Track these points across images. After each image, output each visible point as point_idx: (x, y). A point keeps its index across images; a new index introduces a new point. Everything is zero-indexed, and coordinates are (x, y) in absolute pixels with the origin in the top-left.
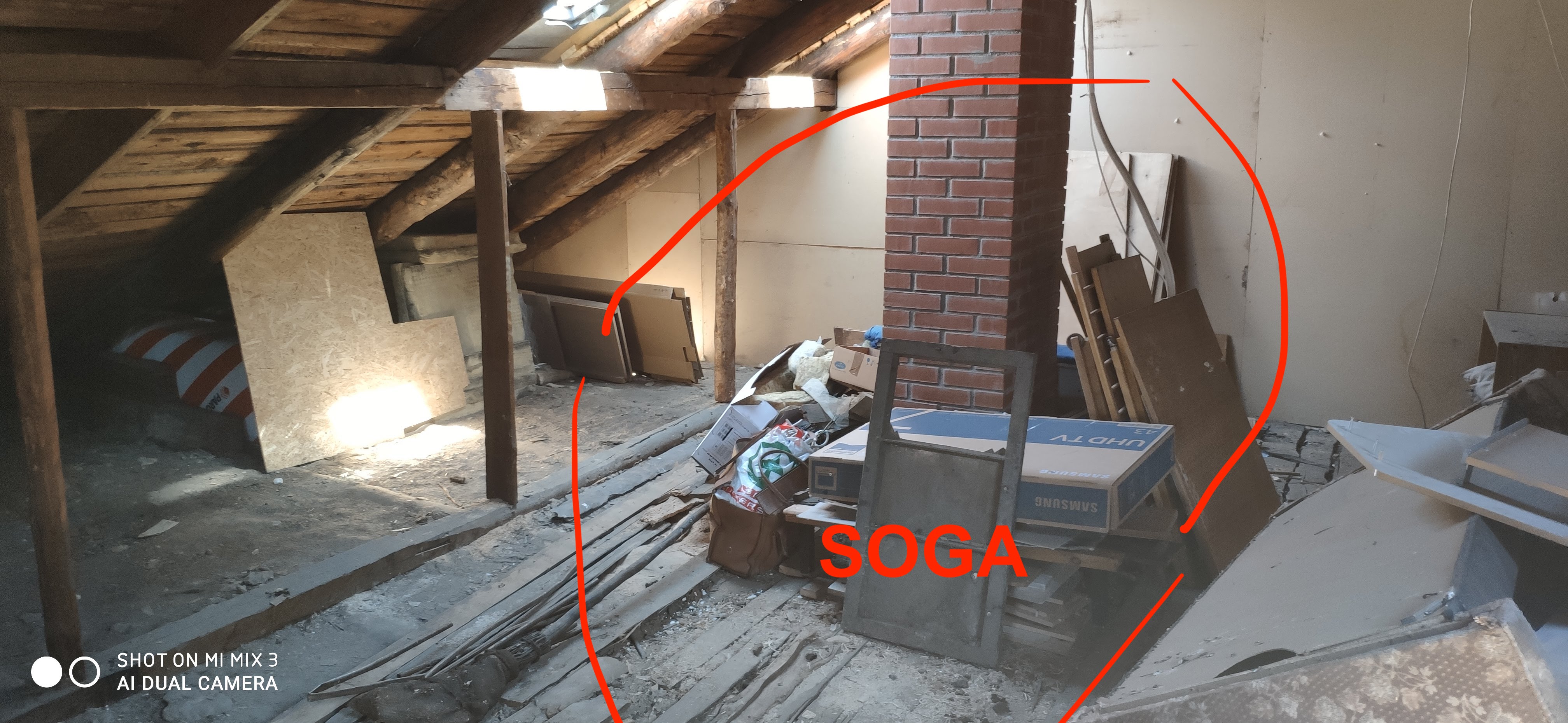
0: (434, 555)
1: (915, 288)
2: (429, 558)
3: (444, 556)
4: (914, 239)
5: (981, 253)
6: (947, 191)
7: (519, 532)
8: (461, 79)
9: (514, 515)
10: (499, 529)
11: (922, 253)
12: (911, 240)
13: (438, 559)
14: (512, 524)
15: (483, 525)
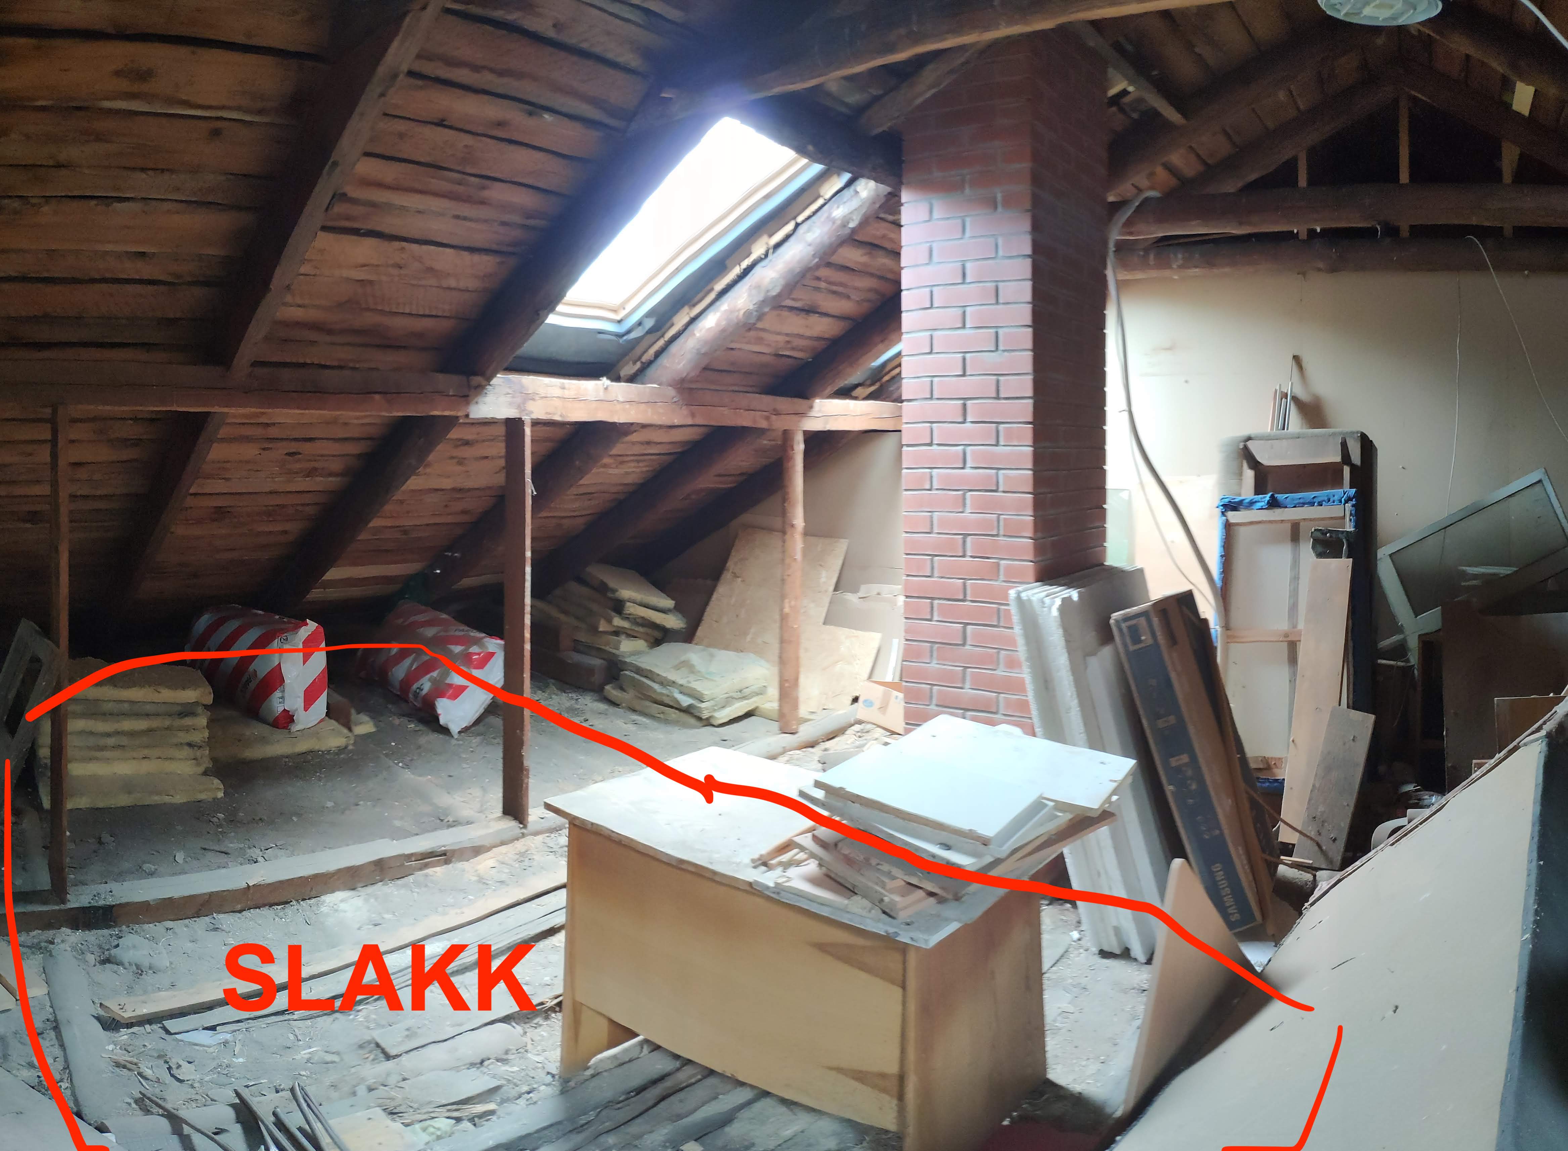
0: (426, 866)
1: (936, 618)
2: (421, 869)
3: (438, 869)
4: (932, 560)
5: (1002, 577)
6: (964, 505)
7: (523, 855)
8: (488, 387)
9: (523, 835)
10: (503, 849)
11: (942, 577)
12: (929, 563)
13: (430, 871)
14: (520, 845)
15: (486, 843)
